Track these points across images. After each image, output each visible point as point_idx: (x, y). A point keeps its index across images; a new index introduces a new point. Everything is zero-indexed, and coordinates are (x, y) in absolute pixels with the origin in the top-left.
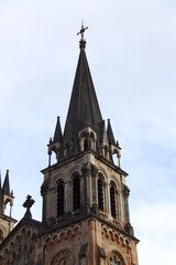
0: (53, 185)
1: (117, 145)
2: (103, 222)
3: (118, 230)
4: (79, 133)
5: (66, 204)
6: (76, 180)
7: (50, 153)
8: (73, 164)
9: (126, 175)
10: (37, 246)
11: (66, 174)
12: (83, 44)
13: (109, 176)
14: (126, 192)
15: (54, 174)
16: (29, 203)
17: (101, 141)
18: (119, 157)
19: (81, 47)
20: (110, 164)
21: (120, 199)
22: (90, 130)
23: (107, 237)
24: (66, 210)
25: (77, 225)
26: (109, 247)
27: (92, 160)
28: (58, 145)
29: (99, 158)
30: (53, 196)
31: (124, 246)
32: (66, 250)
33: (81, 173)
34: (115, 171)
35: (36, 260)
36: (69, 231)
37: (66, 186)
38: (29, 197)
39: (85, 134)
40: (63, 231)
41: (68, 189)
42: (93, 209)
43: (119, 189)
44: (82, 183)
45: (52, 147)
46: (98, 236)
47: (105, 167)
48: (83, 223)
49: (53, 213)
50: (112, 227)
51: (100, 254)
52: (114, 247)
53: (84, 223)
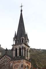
10: (11, 63)
12: (21, 11)
15: (15, 46)
18: (29, 42)
23: (26, 63)
27: (24, 45)
28: (16, 39)
30: (14, 52)
33: (21, 48)
35: (11, 65)
37: (18, 50)
40: (17, 61)
42: (24, 57)
43: (28, 51)
48: (22, 60)
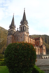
1: (28, 23)
3: (27, 32)
6: (23, 27)
11: (22, 26)
12: (24, 10)
13: (27, 27)
14: (28, 28)
16: (18, 29)
17: (26, 23)
20: (27, 25)
21: (28, 29)
26: (26, 34)
27: (25, 25)
30: (21, 29)
31: (28, 34)
36: (22, 33)
39: (24, 22)
41: (22, 28)
45: (21, 23)
46: (25, 33)
49: (21, 30)
51: (25, 35)
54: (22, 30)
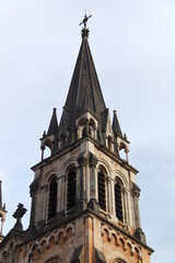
0: (45, 182)
1: (125, 139)
2: (104, 221)
3: (124, 233)
4: (77, 121)
5: (59, 204)
6: (72, 174)
7: (43, 148)
8: (68, 156)
9: (136, 172)
11: (60, 169)
12: (85, 33)
13: (114, 171)
14: (135, 191)
15: (47, 169)
16: (20, 212)
17: (104, 131)
18: (127, 151)
19: (83, 36)
20: (115, 157)
21: (127, 200)
22: (89, 116)
23: (109, 240)
24: (58, 210)
25: (70, 225)
28: (52, 138)
29: (100, 147)
30: (44, 196)
31: (132, 254)
32: (57, 257)
33: (77, 165)
34: (122, 166)
36: (61, 233)
37: (60, 182)
38: (21, 206)
39: (84, 122)
40: (53, 234)
41: (62, 186)
42: (91, 204)
43: (127, 187)
44: (78, 175)
45: (45, 142)
47: (109, 160)
48: (77, 221)
49: (43, 215)
50: (116, 228)
52: (119, 253)
53: (79, 222)
54: (61, 206)
